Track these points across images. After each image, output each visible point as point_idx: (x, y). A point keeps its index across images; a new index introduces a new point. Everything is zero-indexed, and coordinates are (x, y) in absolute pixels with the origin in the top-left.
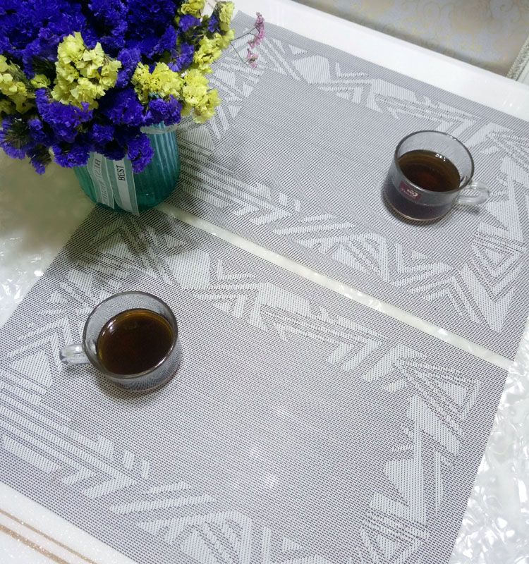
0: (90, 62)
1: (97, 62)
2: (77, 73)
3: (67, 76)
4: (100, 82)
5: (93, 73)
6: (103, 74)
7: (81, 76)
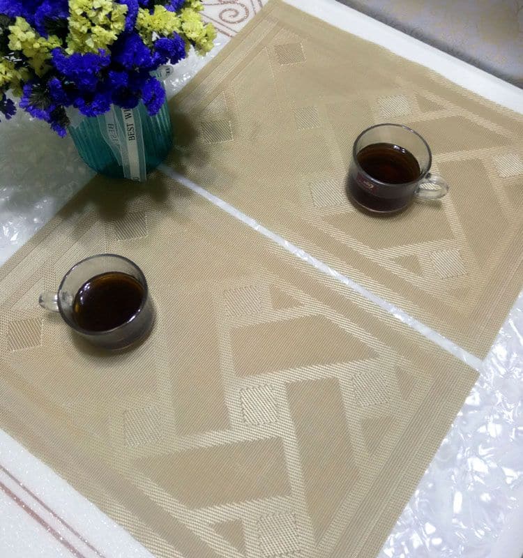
0: (100, 9)
1: (106, 7)
2: (89, 23)
3: (81, 28)
4: (112, 27)
5: (105, 19)
6: (112, 19)
7: (93, 25)
